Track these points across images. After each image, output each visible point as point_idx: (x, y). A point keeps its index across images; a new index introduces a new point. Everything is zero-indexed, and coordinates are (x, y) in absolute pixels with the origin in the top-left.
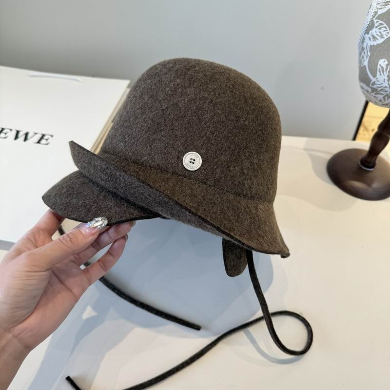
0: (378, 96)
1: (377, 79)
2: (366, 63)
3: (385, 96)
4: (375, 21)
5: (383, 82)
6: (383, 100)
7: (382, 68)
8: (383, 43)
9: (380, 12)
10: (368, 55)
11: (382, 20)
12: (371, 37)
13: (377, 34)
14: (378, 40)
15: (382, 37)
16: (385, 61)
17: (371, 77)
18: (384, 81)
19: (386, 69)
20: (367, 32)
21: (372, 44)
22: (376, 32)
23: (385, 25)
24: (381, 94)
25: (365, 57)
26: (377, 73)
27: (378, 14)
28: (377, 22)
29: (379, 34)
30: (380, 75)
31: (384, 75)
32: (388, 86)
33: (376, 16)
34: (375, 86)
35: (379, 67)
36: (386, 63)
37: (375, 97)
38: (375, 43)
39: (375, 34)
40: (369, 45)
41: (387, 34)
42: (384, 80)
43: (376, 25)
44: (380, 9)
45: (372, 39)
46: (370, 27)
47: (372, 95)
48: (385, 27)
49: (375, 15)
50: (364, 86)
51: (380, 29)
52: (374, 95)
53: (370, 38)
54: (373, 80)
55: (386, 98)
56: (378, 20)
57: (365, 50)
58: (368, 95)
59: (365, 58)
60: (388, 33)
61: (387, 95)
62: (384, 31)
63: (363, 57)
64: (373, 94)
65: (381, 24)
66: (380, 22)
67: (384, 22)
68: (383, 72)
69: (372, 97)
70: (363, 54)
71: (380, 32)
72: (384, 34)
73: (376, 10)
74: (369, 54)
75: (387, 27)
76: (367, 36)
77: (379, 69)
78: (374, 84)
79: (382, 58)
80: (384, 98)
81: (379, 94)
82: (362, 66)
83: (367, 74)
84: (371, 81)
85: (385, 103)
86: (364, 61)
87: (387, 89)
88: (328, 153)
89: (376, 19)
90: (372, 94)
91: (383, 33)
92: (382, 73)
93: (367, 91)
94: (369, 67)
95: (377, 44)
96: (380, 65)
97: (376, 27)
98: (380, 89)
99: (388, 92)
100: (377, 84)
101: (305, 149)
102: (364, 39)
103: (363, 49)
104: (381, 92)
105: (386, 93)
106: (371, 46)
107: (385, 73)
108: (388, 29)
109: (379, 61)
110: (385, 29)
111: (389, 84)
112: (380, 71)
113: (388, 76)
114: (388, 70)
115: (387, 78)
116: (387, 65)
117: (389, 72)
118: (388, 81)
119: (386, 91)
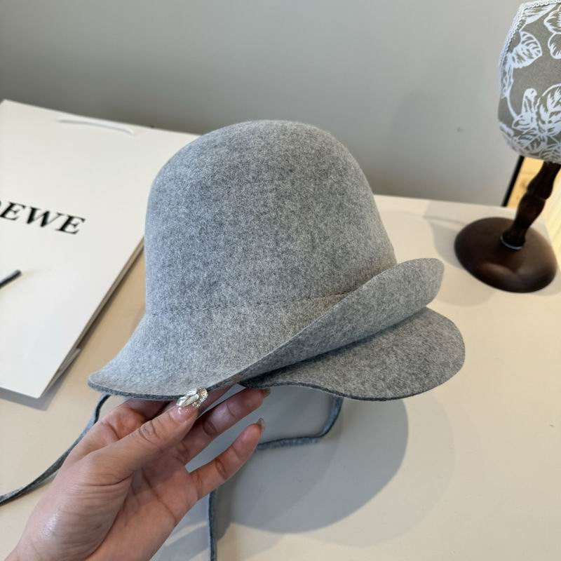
0: (522, 141)
1: (522, 117)
2: (507, 94)
3: (533, 142)
4: (522, 33)
5: (529, 121)
6: (530, 148)
7: (529, 101)
8: (531, 65)
9: (529, 21)
10: (510, 83)
11: (531, 33)
12: (516, 57)
13: (524, 53)
14: (524, 60)
15: (531, 57)
16: (533, 92)
17: (513, 114)
18: (532, 121)
19: (535, 103)
20: (510, 49)
21: (516, 67)
22: (522, 49)
23: (535, 40)
24: (528, 139)
25: (507, 85)
26: (521, 108)
27: (526, 23)
28: (524, 35)
29: (526, 52)
30: (527, 111)
31: (531, 112)
32: (537, 127)
33: (523, 27)
34: (519, 128)
35: (524, 99)
36: (535, 94)
37: (519, 143)
38: (520, 66)
39: (521, 53)
40: (512, 68)
41: (538, 53)
42: (532, 118)
43: (523, 39)
44: (529, 16)
45: (516, 60)
46: (515, 42)
47: (515, 140)
48: (535, 43)
49: (522, 25)
50: (504, 126)
51: (528, 45)
52: (518, 141)
53: (513, 59)
54: (517, 118)
55: (535, 145)
56: (526, 33)
57: (507, 76)
58: (510, 139)
59: (506, 87)
60: (539, 51)
61: (536, 140)
62: (534, 48)
63: (504, 86)
64: (517, 138)
65: (530, 38)
66: (531, 36)
67: (535, 35)
68: (531, 107)
69: (516, 143)
70: (504, 81)
71: (528, 50)
72: (533, 52)
73: (524, 18)
74: (512, 80)
75: (538, 43)
76: (510, 55)
77: (525, 103)
78: (517, 124)
79: (529, 87)
80: (532, 144)
81: (525, 138)
82: (503, 98)
83: (508, 110)
84: (513, 119)
85: (534, 152)
86: (505, 91)
87: (535, 132)
88: (457, 222)
89: (523, 30)
90: (515, 138)
91: (531, 51)
92: (528, 108)
93: (509, 135)
94: (511, 99)
95: (524, 67)
96: (527, 97)
97: (523, 42)
98: (525, 131)
99: (537, 137)
100: (521, 125)
101: (426, 217)
102: (506, 59)
103: (505, 73)
104: (528, 136)
105: (534, 138)
106: (515, 69)
107: (533, 109)
108: (539, 45)
109: (524, 91)
110: (534, 46)
111: (538, 125)
112: (525, 106)
113: (538, 114)
114: (538, 104)
115: (535, 117)
116: (536, 98)
117: (539, 107)
118: (537, 120)
119: (535, 135)
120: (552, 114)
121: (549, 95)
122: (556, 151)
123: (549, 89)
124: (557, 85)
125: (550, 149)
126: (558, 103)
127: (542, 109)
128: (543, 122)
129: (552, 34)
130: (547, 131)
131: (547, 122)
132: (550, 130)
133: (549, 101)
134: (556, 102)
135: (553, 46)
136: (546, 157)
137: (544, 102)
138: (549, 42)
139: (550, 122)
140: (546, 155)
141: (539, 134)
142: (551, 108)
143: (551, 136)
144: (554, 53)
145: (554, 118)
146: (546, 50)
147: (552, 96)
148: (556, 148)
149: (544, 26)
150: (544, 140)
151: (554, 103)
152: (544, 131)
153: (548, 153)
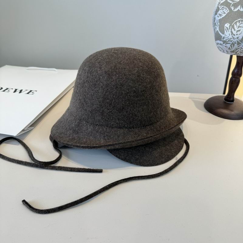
1: (225, 34)
2: (218, 29)
3: (231, 44)
4: (220, 7)
5: (229, 36)
6: (231, 48)
7: (227, 28)
8: (226, 16)
9: (222, 2)
12: (219, 15)
14: (222, 15)
15: (225, 13)
17: (221, 34)
19: (230, 28)
20: (216, 14)
23: (225, 7)
25: (217, 27)
26: (224, 31)
29: (223, 12)
30: (227, 32)
32: (232, 38)
34: (224, 40)
35: (225, 28)
36: (229, 25)
37: (226, 46)
38: (221, 18)
39: (221, 13)
40: (218, 20)
43: (220, 8)
45: (219, 16)
46: (217, 10)
48: (226, 8)
49: (219, 4)
51: (223, 10)
53: (218, 16)
54: (223, 36)
55: (232, 46)
57: (217, 24)
58: (222, 46)
60: (228, 10)
64: (224, 45)
65: (223, 7)
66: (223, 6)
68: (228, 30)
69: (224, 47)
70: (215, 27)
71: (223, 11)
72: (225, 11)
73: (219, 2)
74: (219, 24)
76: (216, 16)
77: (226, 29)
78: (224, 38)
79: (226, 23)
80: (231, 46)
82: (216, 32)
83: (219, 33)
85: (232, 50)
86: (216, 29)
87: (232, 40)
89: (221, 5)
92: (227, 31)
93: (221, 44)
94: (220, 31)
95: (223, 18)
96: (226, 27)
97: (221, 9)
98: (228, 40)
99: (233, 42)
100: (226, 38)
102: (215, 18)
104: (229, 42)
107: (229, 30)
108: (227, 8)
109: (224, 25)
110: (226, 9)
111: (232, 36)
112: (226, 30)
113: (232, 32)
114: (231, 28)
115: (230, 33)
116: (230, 26)
117: (231, 29)
118: (232, 35)
119: (232, 41)
120: (237, 31)
121: (235, 24)
122: (241, 48)
123: (234, 22)
124: (237, 20)
125: (239, 47)
126: (239, 27)
127: (233, 30)
128: (234, 35)
129: (232, 3)
130: (236, 39)
131: (236, 35)
132: (237, 38)
133: (235, 26)
134: (238, 26)
135: (233, 7)
136: (238, 53)
137: (233, 27)
138: (231, 6)
139: (237, 35)
140: (237, 52)
141: (234, 40)
142: (236, 29)
143: (238, 41)
144: (234, 10)
145: (238, 33)
146: (230, 9)
147: (236, 24)
148: (241, 46)
149: (228, 2)
150: (236, 43)
151: (237, 27)
152: (235, 39)
153: (238, 50)
